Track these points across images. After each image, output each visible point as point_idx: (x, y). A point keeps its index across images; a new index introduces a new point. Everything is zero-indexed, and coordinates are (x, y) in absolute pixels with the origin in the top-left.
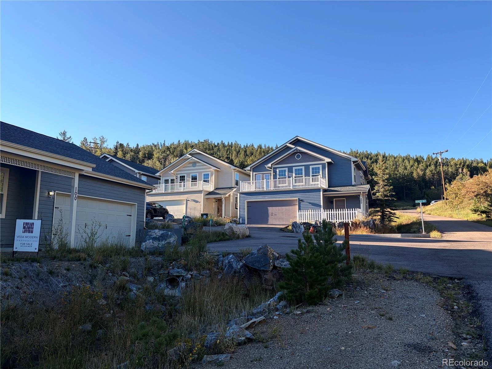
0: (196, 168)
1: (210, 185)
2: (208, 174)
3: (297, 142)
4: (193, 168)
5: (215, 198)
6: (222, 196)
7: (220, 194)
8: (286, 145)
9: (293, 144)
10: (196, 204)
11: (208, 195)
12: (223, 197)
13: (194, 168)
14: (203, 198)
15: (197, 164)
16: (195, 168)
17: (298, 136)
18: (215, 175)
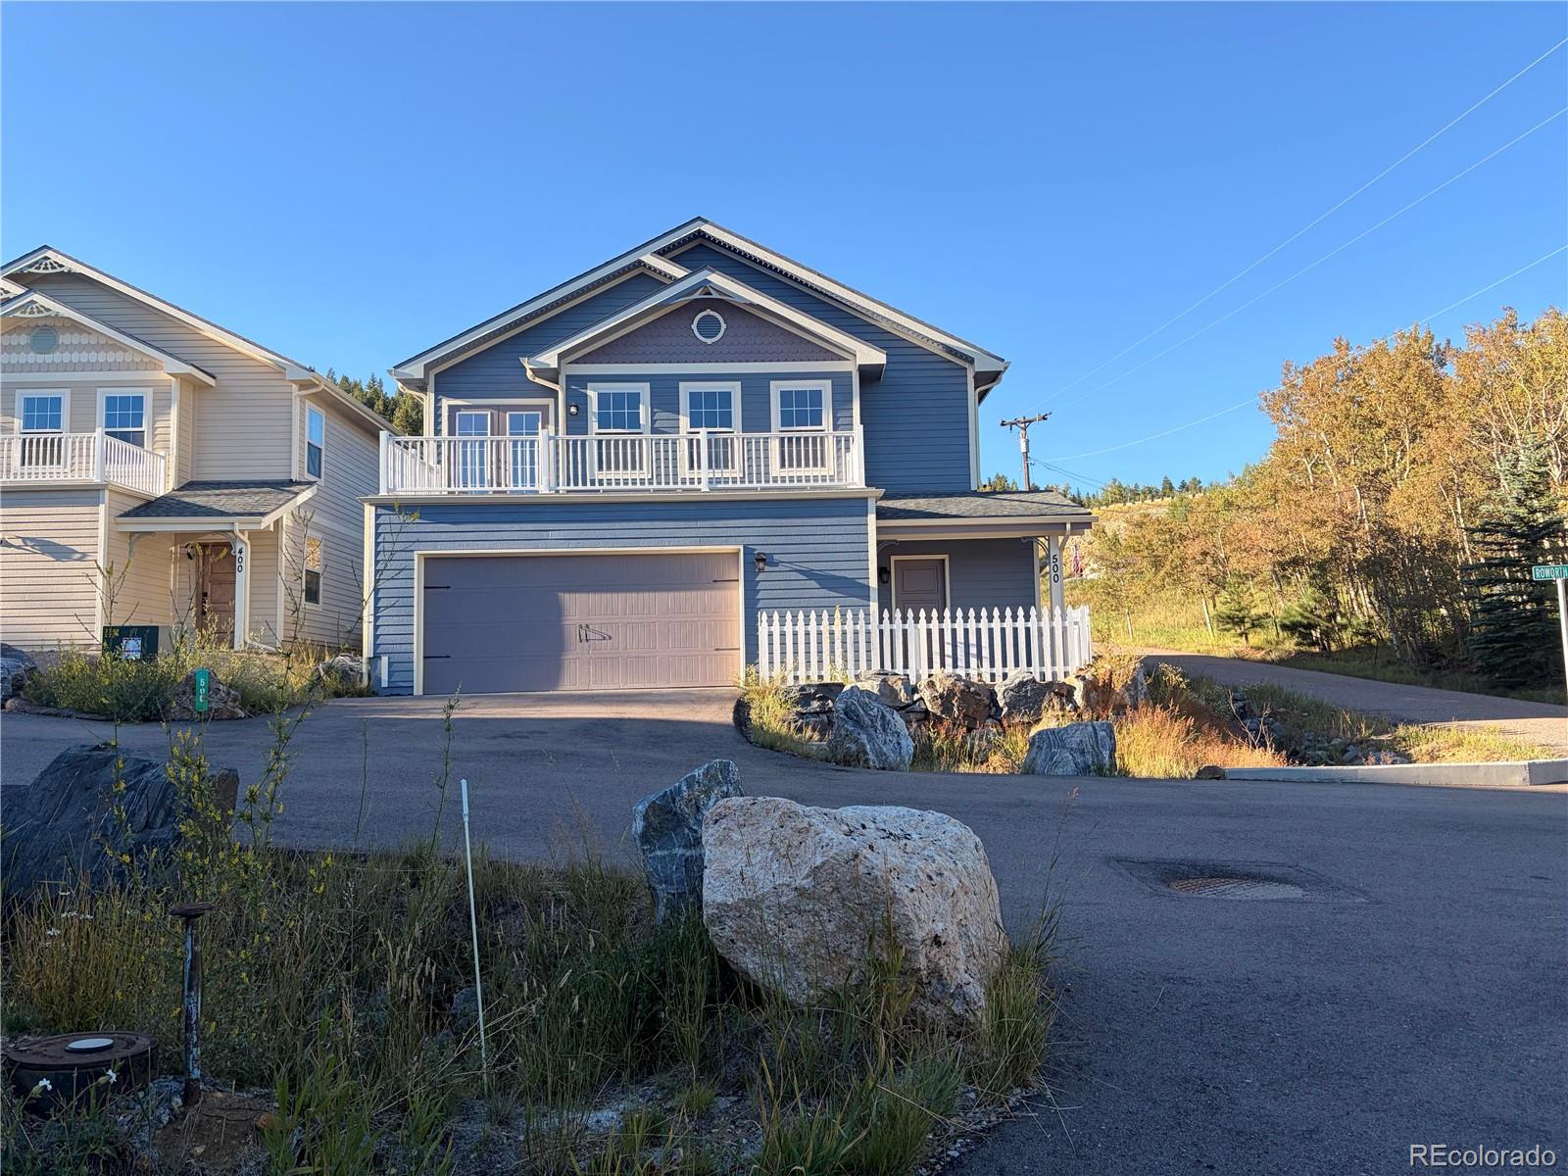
0: (56, 357)
1: (148, 458)
2: (139, 401)
3: (697, 250)
4: (32, 357)
5: (180, 537)
6: (237, 528)
7: (222, 514)
8: (640, 262)
9: (675, 260)
10: (57, 564)
11: (137, 515)
12: (242, 531)
13: (40, 358)
14: (109, 531)
15: (65, 339)
16: (48, 358)
17: (706, 222)
18: (181, 410)
